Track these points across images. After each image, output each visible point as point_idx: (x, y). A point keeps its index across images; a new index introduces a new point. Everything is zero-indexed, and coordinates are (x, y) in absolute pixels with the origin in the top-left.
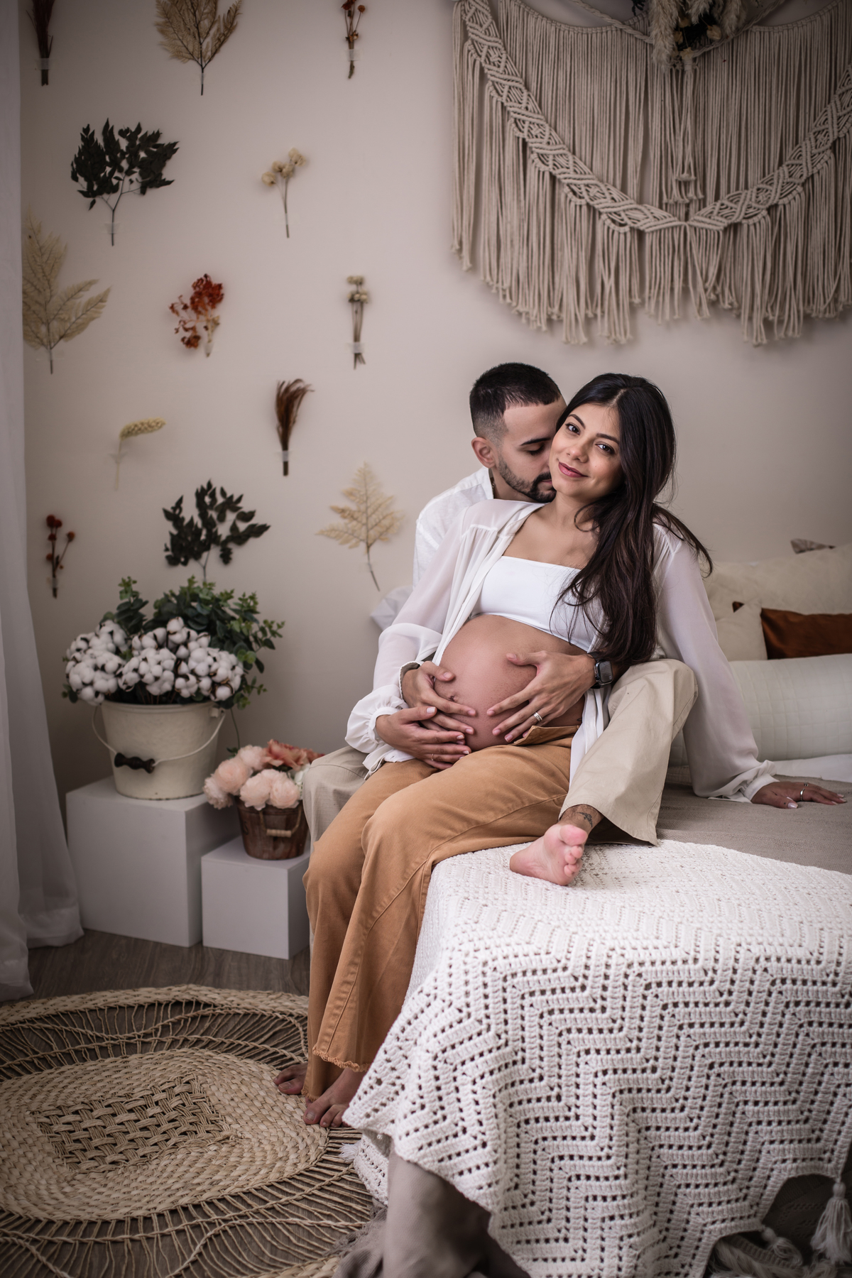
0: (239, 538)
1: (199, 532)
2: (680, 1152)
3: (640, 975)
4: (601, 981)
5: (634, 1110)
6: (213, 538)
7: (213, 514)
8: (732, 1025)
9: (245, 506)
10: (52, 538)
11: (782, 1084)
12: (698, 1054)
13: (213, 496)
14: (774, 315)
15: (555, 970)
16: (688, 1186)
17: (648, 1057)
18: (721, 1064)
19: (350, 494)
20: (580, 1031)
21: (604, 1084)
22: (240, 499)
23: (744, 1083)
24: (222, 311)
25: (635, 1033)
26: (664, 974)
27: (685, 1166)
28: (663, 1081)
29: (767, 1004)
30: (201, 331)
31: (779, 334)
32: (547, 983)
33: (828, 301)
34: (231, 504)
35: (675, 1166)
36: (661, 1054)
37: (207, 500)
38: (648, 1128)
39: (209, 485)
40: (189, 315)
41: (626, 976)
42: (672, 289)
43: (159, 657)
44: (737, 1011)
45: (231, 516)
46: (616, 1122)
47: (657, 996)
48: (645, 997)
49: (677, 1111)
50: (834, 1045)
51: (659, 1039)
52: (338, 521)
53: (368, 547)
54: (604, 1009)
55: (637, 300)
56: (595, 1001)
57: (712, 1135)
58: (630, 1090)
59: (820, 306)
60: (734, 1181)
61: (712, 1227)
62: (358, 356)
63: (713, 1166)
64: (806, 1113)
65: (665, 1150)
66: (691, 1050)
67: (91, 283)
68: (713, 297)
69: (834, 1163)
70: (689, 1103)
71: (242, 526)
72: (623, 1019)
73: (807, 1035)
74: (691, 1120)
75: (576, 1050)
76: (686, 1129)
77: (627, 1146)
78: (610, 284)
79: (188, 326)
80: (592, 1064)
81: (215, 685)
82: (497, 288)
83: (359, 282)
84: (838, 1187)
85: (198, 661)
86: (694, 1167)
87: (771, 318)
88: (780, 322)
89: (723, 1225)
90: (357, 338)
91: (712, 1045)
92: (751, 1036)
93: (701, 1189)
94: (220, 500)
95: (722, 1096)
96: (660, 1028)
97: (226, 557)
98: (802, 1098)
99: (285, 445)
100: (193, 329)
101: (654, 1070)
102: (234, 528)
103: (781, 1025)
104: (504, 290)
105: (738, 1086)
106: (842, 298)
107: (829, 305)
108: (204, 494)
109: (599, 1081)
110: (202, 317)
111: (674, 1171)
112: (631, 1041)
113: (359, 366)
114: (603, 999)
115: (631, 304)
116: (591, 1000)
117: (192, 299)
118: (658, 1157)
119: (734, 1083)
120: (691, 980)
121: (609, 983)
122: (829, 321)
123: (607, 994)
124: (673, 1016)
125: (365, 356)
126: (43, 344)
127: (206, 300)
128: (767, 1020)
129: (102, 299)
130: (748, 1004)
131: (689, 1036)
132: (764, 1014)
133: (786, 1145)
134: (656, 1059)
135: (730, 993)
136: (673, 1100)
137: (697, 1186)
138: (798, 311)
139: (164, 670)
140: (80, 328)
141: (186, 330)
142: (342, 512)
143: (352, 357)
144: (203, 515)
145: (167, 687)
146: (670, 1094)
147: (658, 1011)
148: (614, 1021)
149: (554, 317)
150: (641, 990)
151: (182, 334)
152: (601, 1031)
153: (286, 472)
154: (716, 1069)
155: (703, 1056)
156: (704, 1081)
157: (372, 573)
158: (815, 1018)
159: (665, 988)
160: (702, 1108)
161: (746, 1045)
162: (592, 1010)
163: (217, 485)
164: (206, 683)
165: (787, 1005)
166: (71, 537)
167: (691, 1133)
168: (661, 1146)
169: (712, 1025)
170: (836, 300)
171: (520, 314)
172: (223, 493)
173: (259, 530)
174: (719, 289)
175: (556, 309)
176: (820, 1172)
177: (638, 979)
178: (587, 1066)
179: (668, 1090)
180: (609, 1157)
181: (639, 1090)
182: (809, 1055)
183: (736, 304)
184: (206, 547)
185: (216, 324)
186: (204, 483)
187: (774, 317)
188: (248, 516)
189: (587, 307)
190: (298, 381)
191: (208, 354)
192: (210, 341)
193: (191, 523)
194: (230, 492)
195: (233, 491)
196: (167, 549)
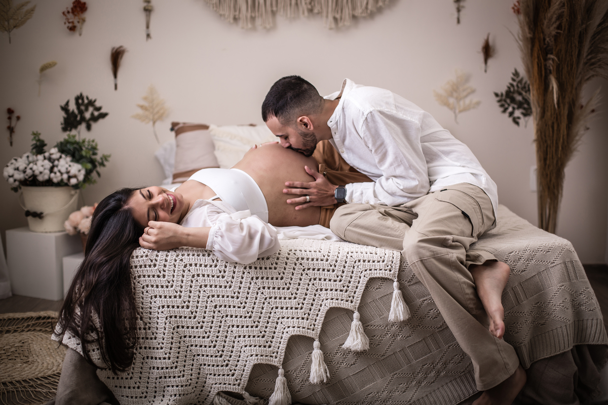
0: (95, 119)
1: (76, 116)
2: (201, 348)
3: (182, 260)
4: (163, 262)
5: (178, 327)
6: (83, 119)
7: (83, 108)
8: (225, 287)
9: (98, 104)
10: (10, 118)
11: (250, 317)
12: (209, 300)
13: (82, 99)
15: (142, 257)
16: (205, 365)
17: (185, 300)
18: (221, 306)
19: (145, 99)
20: (152, 286)
21: (162, 312)
22: (95, 101)
23: (231, 316)
24: (88, 15)
25: (179, 288)
26: (193, 260)
27: (203, 355)
28: (192, 313)
29: (242, 278)
30: (76, 24)
31: (340, 24)
32: (138, 262)
33: (362, 8)
34: (91, 103)
35: (199, 355)
36: (191, 299)
37: (80, 101)
38: (185, 337)
39: (81, 95)
40: (70, 16)
41: (176, 261)
42: (291, 4)
43: (42, 163)
44: (228, 280)
45: (91, 109)
46: (166, 331)
47: (189, 271)
48: (184, 271)
49: (199, 328)
50: (276, 298)
51: (191, 292)
52: (140, 111)
53: (154, 123)
54: (164, 276)
55: (274, 9)
56: (160, 272)
57: (216, 341)
58: (176, 317)
59: (358, 12)
60: (227, 365)
61: (215, 386)
62: (148, 36)
63: (216, 356)
64: (263, 333)
65: (193, 348)
66: (206, 298)
68: (309, 7)
69: (278, 358)
70: (205, 325)
71: (96, 113)
72: (173, 281)
73: (262, 293)
74: (206, 333)
75: (150, 296)
76: (204, 337)
77: (172, 344)
79: (70, 21)
80: (158, 302)
81: (69, 178)
82: (210, 3)
84: (281, 371)
85: (62, 166)
86: (207, 356)
87: (336, 16)
88: (341, 19)
89: (219, 386)
90: (148, 27)
91: (216, 296)
92: (235, 293)
93: (210, 367)
94: (86, 101)
95: (221, 322)
96: (191, 287)
97: (89, 128)
98: (261, 325)
99: (115, 76)
100: (73, 22)
101: (188, 307)
102: (92, 114)
103: (249, 288)
104: (213, 4)
105: (229, 318)
106: (370, 7)
107: (364, 10)
108: (79, 98)
109: (160, 311)
110: (77, 18)
111: (198, 357)
112: (176, 292)
113: (149, 40)
114: (164, 271)
115: (272, 10)
116: (158, 271)
117: (72, 9)
118: (191, 351)
119: (227, 316)
120: (206, 264)
121: (167, 263)
122: (364, 18)
123: (166, 269)
124: (197, 281)
125: (152, 35)
126: (6, 30)
127: (78, 9)
128: (242, 286)
129: (33, 10)
130: (233, 278)
131: (204, 291)
132: (241, 283)
133: (252, 348)
134: (189, 302)
135: (225, 272)
136: (197, 323)
137: (209, 365)
138: (350, 13)
139: (45, 169)
140: (23, 23)
141: (69, 23)
142: (142, 107)
143: (145, 36)
144: (78, 108)
145: (46, 177)
146: (195, 320)
147: (190, 278)
148: (169, 282)
149: (237, 17)
150: (182, 268)
151: (67, 24)
152: (162, 287)
153: (116, 88)
154: (218, 308)
155: (211, 301)
156: (212, 314)
157: (156, 136)
158: (266, 285)
159: (193, 267)
160: (211, 328)
161: (233, 297)
162: (159, 276)
163: (85, 95)
164: (65, 176)
165: (252, 279)
166: (18, 118)
167: (206, 339)
168: (192, 346)
169: (216, 286)
170: (367, 8)
171: (220, 15)
172: (87, 98)
173: (103, 116)
174: (313, 4)
175: (237, 13)
176: (270, 363)
177: (181, 262)
178: (155, 304)
179: (195, 317)
180: (162, 348)
181: (180, 317)
182: (264, 303)
183: (321, 10)
184: (80, 123)
185: (84, 21)
186: (79, 94)
187: (338, 16)
188: (99, 109)
189: (251, 12)
190: (121, 47)
191: (80, 35)
192: (81, 28)
193: (73, 112)
194: (90, 98)
195: (92, 97)
196: (62, 124)
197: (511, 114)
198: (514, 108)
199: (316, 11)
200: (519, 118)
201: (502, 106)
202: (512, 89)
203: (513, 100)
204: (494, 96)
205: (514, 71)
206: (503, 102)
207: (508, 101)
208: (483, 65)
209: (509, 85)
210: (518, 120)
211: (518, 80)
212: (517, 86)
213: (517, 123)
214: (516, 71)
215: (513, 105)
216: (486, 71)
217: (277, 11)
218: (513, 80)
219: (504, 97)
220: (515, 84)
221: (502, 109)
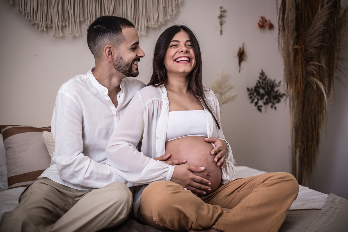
55: (82, 19)
78: (71, 12)
82: (24, 13)
106: (161, 20)
115: (80, 21)
138: (145, 25)
149: (49, 26)
170: (157, 21)
171: (34, 24)
189: (62, 22)
197: (256, 103)
198: (258, 99)
200: (261, 106)
201: (251, 98)
202: (259, 85)
203: (258, 93)
204: (246, 90)
205: (261, 72)
206: (251, 95)
207: (255, 94)
208: (238, 67)
209: (257, 82)
210: (261, 108)
211: (263, 78)
212: (263, 83)
213: (260, 110)
214: (262, 71)
215: (257, 97)
216: (240, 72)
217: (84, 21)
218: (260, 78)
219: (253, 91)
220: (261, 81)
221: (251, 100)
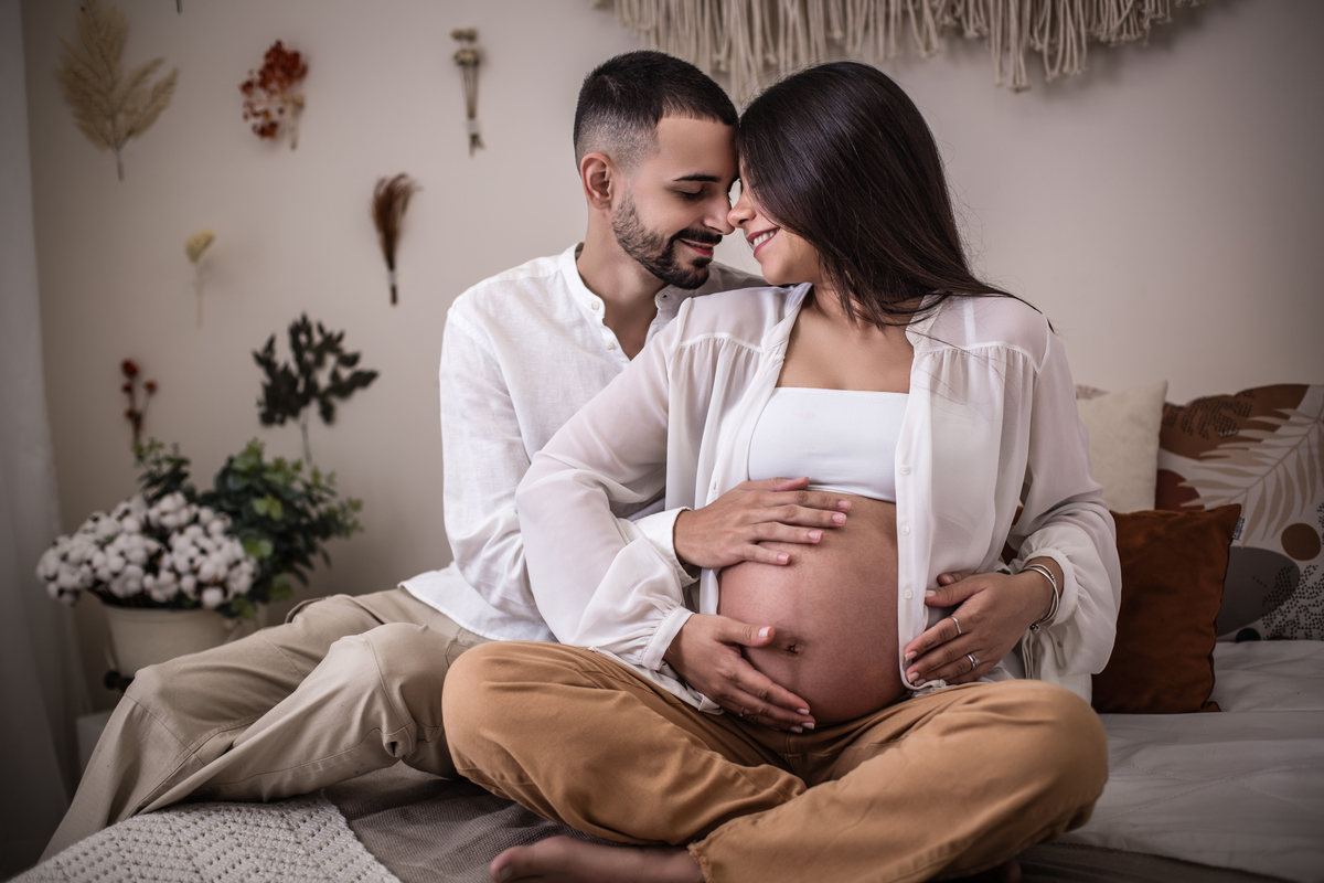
0: (343, 389)
1: (295, 383)
6: (312, 388)
7: (310, 357)
9: (348, 347)
10: (128, 389)
13: (308, 332)
14: (1042, 42)
22: (341, 337)
24: (307, 88)
30: (275, 117)
31: (1053, 73)
33: (1124, 14)
34: (332, 343)
37: (303, 338)
39: (304, 319)
40: (258, 94)
45: (331, 360)
59: (1111, 25)
62: (475, 140)
67: (157, 63)
68: (948, 21)
71: (345, 373)
79: (259, 108)
81: (201, 587)
83: (470, 36)
87: (1038, 47)
88: (1052, 52)
90: (472, 114)
94: (317, 338)
97: (328, 414)
99: (391, 262)
100: (266, 113)
102: (335, 376)
104: (648, 33)
107: (1127, 18)
108: (300, 328)
110: (276, 98)
113: (478, 152)
115: (829, 40)
117: (262, 73)
125: (485, 137)
126: (108, 143)
127: (280, 74)
129: (170, 83)
138: (1079, 36)
139: (128, 562)
140: (148, 120)
141: (256, 115)
143: (466, 141)
144: (299, 358)
145: (133, 586)
151: (252, 120)
153: (394, 299)
163: (313, 319)
164: (188, 583)
166: (151, 388)
172: (321, 329)
173: (366, 379)
174: (960, 10)
175: (723, 56)
183: (985, 30)
184: (304, 401)
185: (299, 106)
186: (298, 318)
187: (1043, 46)
188: (351, 360)
189: (765, 50)
190: (402, 176)
191: (294, 146)
192: (293, 129)
193: (286, 370)
194: (328, 328)
195: (332, 327)
196: (259, 404)
199: (970, 33)
217: (845, 38)
